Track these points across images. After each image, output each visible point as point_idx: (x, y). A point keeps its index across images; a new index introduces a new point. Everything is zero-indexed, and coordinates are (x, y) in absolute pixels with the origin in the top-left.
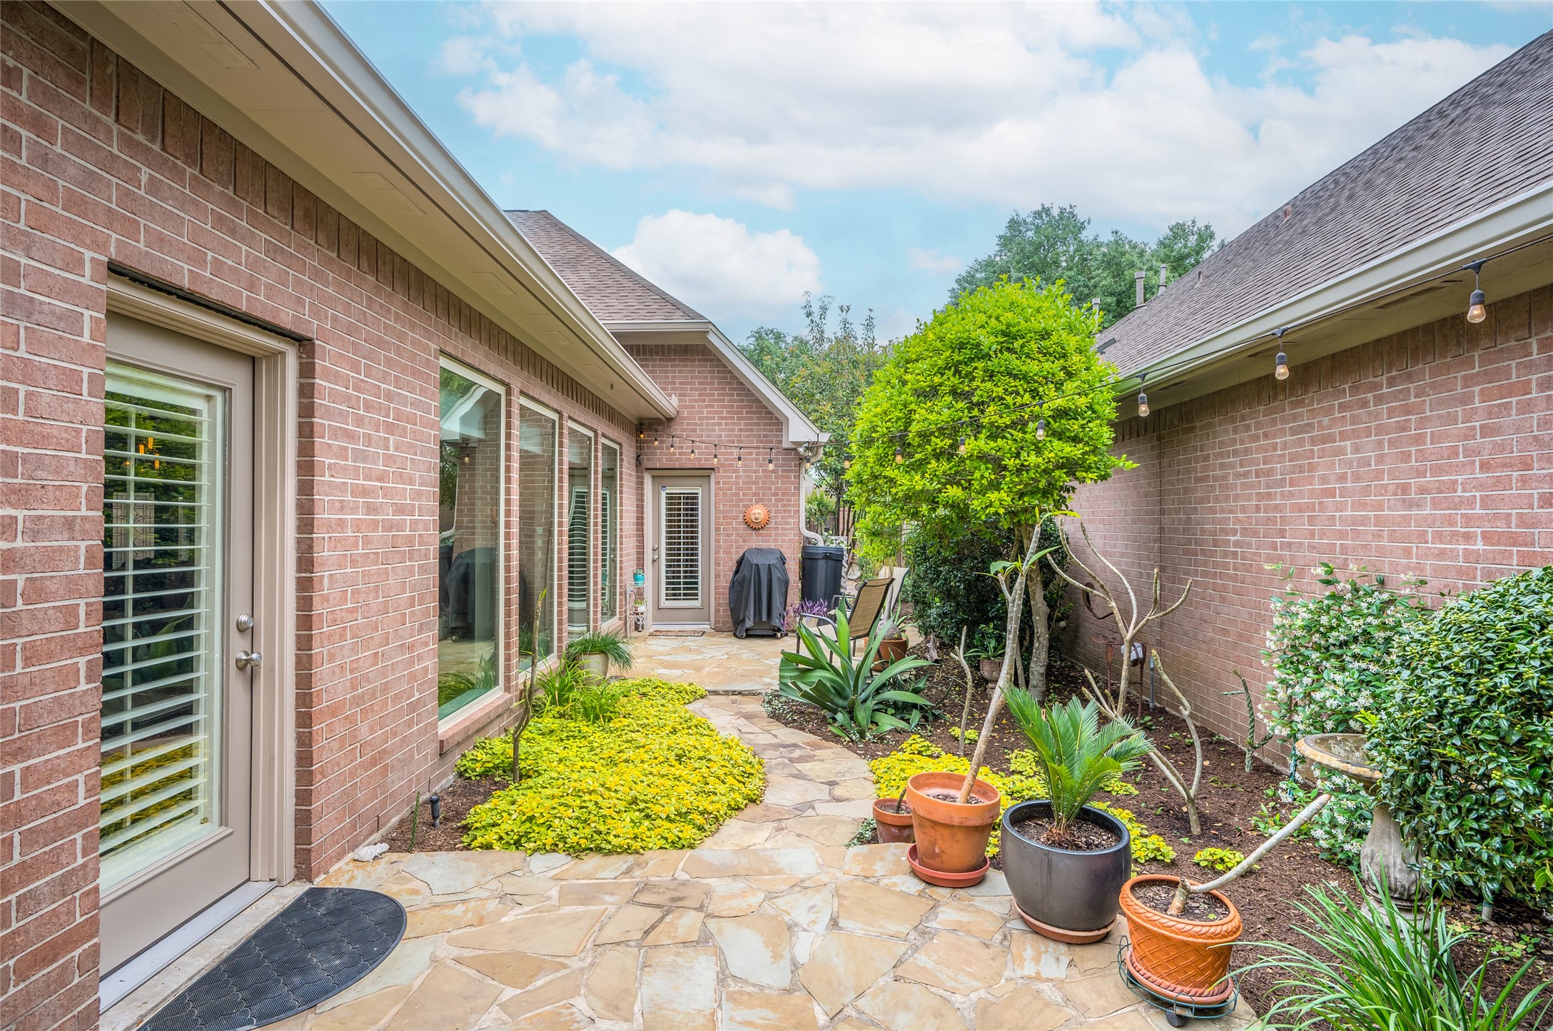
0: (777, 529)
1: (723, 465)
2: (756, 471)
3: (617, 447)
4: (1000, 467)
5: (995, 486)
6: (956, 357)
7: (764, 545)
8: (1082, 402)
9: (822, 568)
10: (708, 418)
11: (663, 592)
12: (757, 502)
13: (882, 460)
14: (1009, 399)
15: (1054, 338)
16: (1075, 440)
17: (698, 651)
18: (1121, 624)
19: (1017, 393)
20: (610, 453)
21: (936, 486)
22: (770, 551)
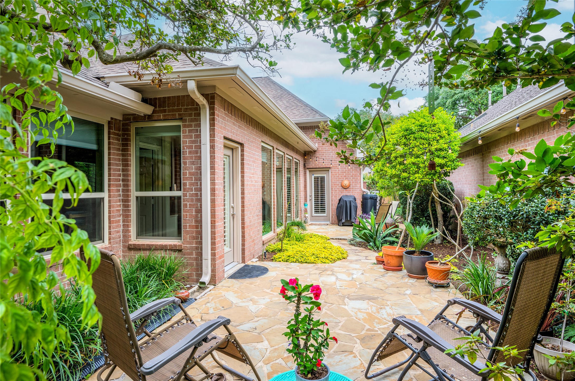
0: (353, 188)
1: (333, 166)
2: (345, 168)
3: (298, 161)
4: (419, 168)
5: (417, 172)
6: (405, 134)
7: (348, 194)
8: (446, 146)
9: (369, 202)
10: (328, 150)
11: (313, 210)
12: (346, 179)
13: (383, 165)
14: (421, 146)
15: (437, 126)
16: (444, 157)
17: (326, 229)
18: (457, 214)
19: (424, 144)
20: (296, 163)
21: (399, 173)
22: (350, 196)
